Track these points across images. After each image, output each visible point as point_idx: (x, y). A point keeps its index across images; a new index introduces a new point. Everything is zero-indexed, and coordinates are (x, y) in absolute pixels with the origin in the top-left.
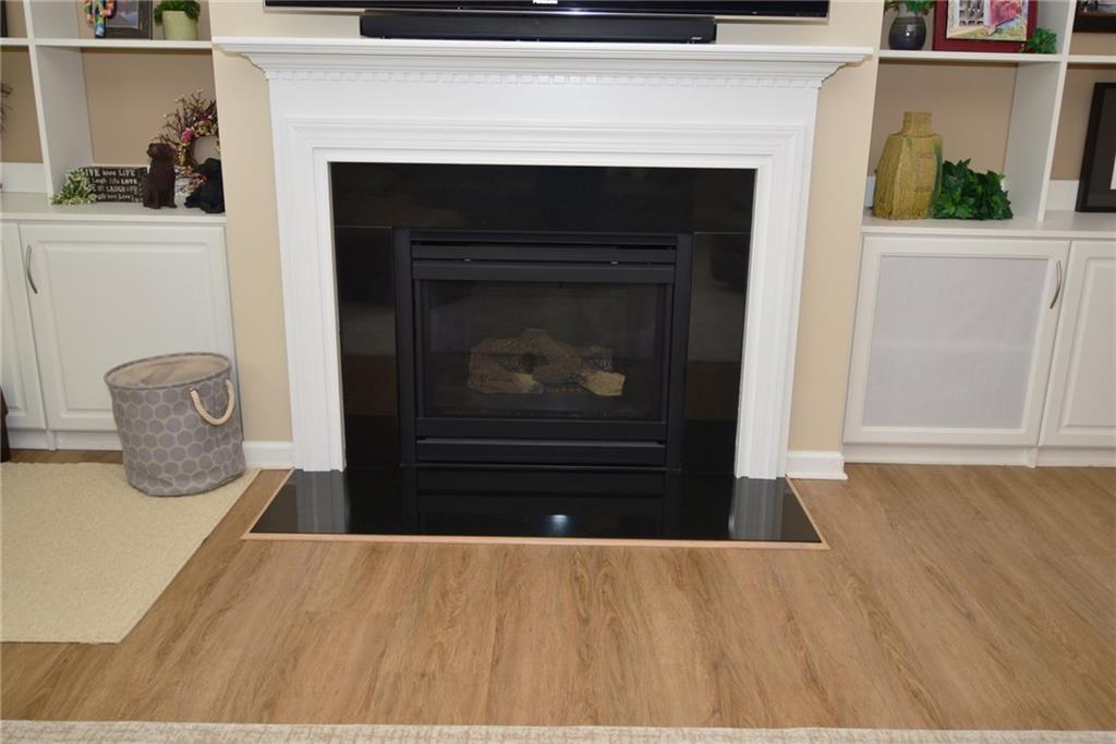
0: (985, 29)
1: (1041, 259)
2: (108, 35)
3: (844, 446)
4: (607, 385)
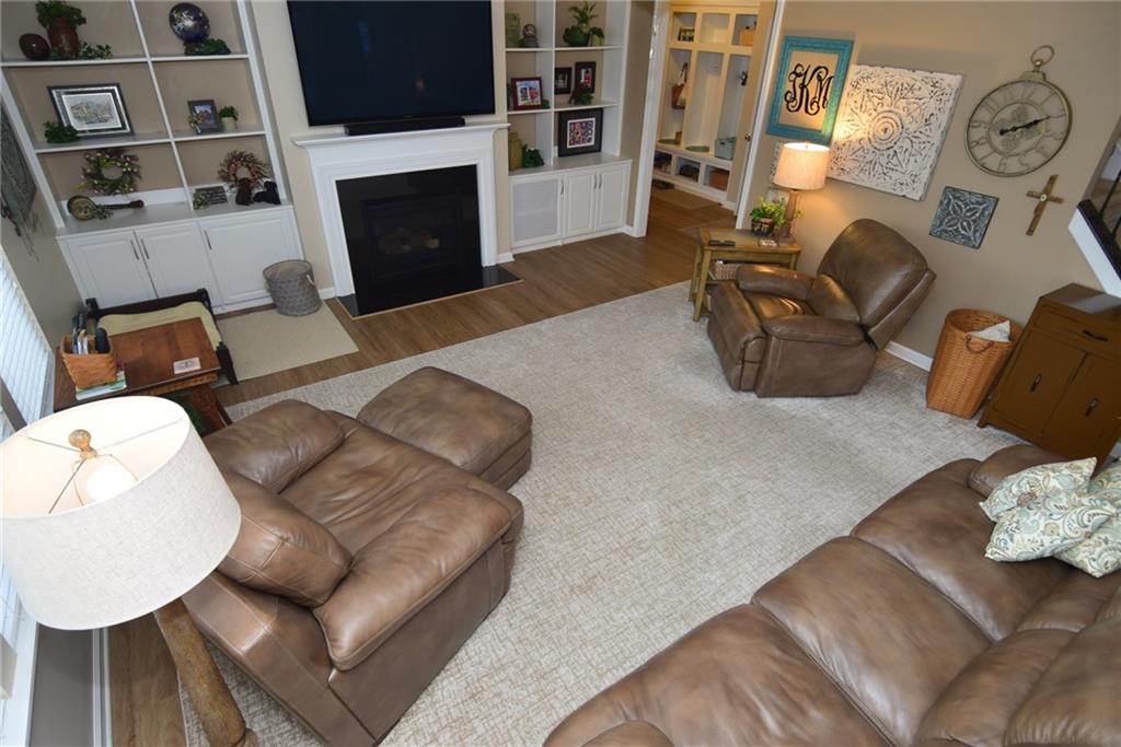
0: (529, 101)
1: (556, 180)
2: (203, 132)
3: (512, 249)
4: (434, 244)
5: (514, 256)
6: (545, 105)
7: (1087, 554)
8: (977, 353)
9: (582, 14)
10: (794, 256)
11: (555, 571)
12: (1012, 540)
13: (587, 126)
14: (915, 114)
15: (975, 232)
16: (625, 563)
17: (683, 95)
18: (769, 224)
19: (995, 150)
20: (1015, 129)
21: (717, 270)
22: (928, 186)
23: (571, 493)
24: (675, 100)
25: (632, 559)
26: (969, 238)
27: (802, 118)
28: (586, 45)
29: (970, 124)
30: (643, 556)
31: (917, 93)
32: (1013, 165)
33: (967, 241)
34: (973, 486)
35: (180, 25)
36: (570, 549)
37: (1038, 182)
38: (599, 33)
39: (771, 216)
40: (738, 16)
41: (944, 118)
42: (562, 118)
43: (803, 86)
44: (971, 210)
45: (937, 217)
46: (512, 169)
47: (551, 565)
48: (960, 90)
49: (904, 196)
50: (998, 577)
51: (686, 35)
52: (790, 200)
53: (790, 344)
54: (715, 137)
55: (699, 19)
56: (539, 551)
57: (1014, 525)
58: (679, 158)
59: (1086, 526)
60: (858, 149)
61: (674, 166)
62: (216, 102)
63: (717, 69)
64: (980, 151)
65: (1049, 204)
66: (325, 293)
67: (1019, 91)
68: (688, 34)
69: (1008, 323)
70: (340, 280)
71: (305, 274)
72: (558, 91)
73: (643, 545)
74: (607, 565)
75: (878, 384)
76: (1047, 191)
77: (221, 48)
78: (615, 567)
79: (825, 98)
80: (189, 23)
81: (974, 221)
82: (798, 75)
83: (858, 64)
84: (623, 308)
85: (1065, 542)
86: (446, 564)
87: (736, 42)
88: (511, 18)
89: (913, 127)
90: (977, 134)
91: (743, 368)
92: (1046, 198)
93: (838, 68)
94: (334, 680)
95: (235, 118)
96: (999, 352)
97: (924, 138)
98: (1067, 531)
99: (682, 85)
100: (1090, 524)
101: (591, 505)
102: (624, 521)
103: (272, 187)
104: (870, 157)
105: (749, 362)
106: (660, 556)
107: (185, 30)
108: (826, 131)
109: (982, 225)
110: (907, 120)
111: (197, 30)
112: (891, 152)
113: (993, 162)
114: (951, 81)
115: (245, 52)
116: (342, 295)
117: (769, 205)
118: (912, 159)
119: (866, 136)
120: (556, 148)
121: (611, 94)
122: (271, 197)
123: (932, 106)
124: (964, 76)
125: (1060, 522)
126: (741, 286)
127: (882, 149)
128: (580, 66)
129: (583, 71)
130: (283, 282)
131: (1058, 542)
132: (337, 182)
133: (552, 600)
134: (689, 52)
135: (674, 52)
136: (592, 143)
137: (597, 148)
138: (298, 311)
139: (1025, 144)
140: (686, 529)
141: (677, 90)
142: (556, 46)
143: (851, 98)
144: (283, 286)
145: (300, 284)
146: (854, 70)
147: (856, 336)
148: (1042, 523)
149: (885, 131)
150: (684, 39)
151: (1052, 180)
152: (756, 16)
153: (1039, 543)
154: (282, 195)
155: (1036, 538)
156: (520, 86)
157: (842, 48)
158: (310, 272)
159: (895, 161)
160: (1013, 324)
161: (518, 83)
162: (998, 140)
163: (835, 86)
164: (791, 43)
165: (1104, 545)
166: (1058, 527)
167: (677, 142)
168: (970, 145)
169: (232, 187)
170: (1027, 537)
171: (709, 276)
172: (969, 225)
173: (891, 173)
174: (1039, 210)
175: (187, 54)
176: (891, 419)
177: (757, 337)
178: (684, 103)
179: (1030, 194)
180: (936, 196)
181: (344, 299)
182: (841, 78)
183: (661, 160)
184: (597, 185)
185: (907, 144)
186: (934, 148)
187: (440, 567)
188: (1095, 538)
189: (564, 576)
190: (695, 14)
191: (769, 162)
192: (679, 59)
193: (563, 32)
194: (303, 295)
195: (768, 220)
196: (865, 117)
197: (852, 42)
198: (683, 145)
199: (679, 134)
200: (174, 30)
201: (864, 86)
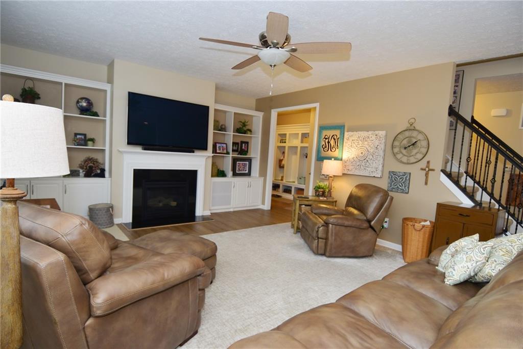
0: (221, 151)
1: (231, 182)
2: (78, 145)
3: (210, 210)
4: (174, 204)
5: (211, 213)
6: (228, 153)
7: (489, 268)
8: (419, 231)
9: (243, 123)
10: (334, 203)
11: (226, 323)
12: (454, 270)
13: (245, 165)
14: (372, 146)
15: (405, 187)
16: (265, 319)
17: (283, 162)
18: (321, 192)
19: (405, 155)
20: (409, 146)
21: (302, 209)
22: (383, 171)
23: (235, 292)
24: (280, 165)
25: (269, 317)
26: (403, 189)
27: (330, 153)
28: (245, 134)
29: (393, 147)
30: (276, 316)
31: (371, 139)
32: (412, 160)
33: (403, 192)
34: (431, 262)
35: (81, 104)
36: (235, 314)
37: (423, 164)
38: (250, 131)
39: (323, 188)
40: (302, 134)
41: (383, 146)
42: (235, 160)
43: (329, 142)
44: (401, 178)
45: (389, 183)
46: (212, 176)
47: (224, 321)
48: (386, 136)
49: (374, 177)
50: (454, 291)
51: (283, 141)
52: (329, 183)
53: (338, 227)
54: (297, 176)
55: (288, 136)
56: (218, 315)
57: (453, 263)
58: (283, 186)
59: (484, 254)
60: (353, 161)
61: (281, 189)
62: (87, 135)
63: (296, 153)
64: (399, 156)
65: (430, 172)
66: (117, 221)
67: (407, 134)
68: (284, 141)
69: (428, 222)
70: (126, 214)
71: (110, 207)
72: (233, 151)
73: (275, 312)
74: (256, 320)
75: (381, 255)
76: (428, 167)
77: (96, 114)
78: (260, 321)
79: (337, 145)
80: (84, 104)
81: (404, 182)
82: (326, 139)
83: (348, 132)
84: (261, 229)
85: (478, 264)
86: (168, 276)
87: (302, 142)
88: (216, 121)
89: (372, 151)
90: (396, 150)
91: (318, 241)
92: (428, 170)
93: (340, 134)
94: (88, 326)
95: (94, 142)
96: (428, 230)
97: (377, 154)
98: (476, 257)
99: (282, 160)
100: (485, 252)
101: (247, 296)
102: (264, 302)
103: (103, 171)
104: (358, 164)
105: (321, 238)
106: (284, 316)
107: (82, 106)
108: (340, 157)
109: (407, 184)
110: (369, 149)
111: (87, 107)
112: (366, 161)
113: (405, 159)
114: (382, 133)
115: (105, 116)
116: (125, 222)
117: (322, 184)
118: (374, 162)
119: (355, 156)
120: (232, 172)
121: (255, 152)
122: (102, 175)
123: (377, 143)
124: (387, 131)
125: (472, 255)
126: (314, 212)
127: (363, 160)
128: (242, 142)
129: (244, 145)
130: (97, 210)
131: (474, 265)
132: (134, 170)
133: (224, 336)
134: (285, 147)
135: (279, 147)
136: (247, 172)
137: (249, 174)
138: (101, 225)
139: (415, 151)
140: (297, 306)
141: (281, 161)
142: (233, 132)
143: (347, 144)
144: (97, 212)
145: (106, 212)
146: (346, 134)
147: (366, 225)
148: (464, 257)
149: (362, 153)
150: (283, 142)
151: (428, 162)
152: (308, 133)
153: (467, 267)
154: (107, 174)
155: (465, 265)
156: (218, 145)
157: (341, 128)
158: (112, 207)
159: (368, 164)
160: (430, 222)
161: (217, 144)
162: (404, 151)
163: (340, 140)
164: (322, 128)
165: (495, 263)
166: (472, 257)
167: (282, 180)
168: (394, 155)
169: (84, 171)
170: (460, 266)
171: (299, 213)
172: (402, 184)
173: (367, 168)
174: (427, 175)
175: (80, 114)
176: (390, 266)
177: (323, 226)
178: (284, 165)
179: (422, 169)
180: (386, 175)
181: (126, 224)
182: (342, 137)
183: (275, 187)
184: (249, 186)
185: (371, 157)
186: (381, 157)
187: (164, 274)
188: (490, 261)
189: (231, 325)
190: (286, 134)
191: (319, 169)
192: (281, 150)
193: (236, 129)
194: (106, 218)
195: (322, 190)
196: (353, 149)
197: (344, 126)
198: (284, 181)
199: (282, 177)
200: (77, 106)
201: (351, 139)
